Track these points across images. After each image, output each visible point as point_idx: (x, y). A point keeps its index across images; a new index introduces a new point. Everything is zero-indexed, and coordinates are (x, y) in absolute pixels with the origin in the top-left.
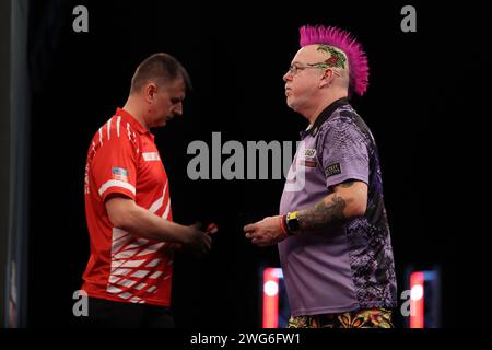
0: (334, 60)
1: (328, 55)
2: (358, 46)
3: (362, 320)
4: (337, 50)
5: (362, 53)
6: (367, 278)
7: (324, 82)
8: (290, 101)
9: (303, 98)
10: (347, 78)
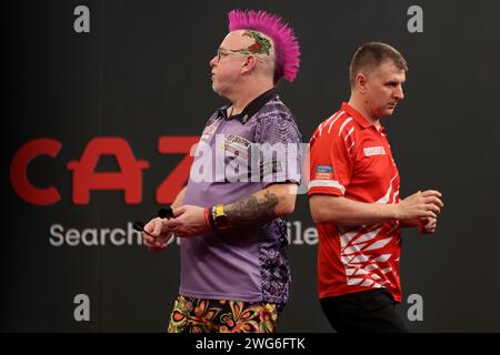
0: (258, 47)
1: (251, 41)
2: (289, 31)
3: (252, 313)
4: (262, 35)
5: (294, 38)
6: (272, 272)
7: (245, 69)
8: (215, 86)
9: (226, 84)
10: (272, 64)
